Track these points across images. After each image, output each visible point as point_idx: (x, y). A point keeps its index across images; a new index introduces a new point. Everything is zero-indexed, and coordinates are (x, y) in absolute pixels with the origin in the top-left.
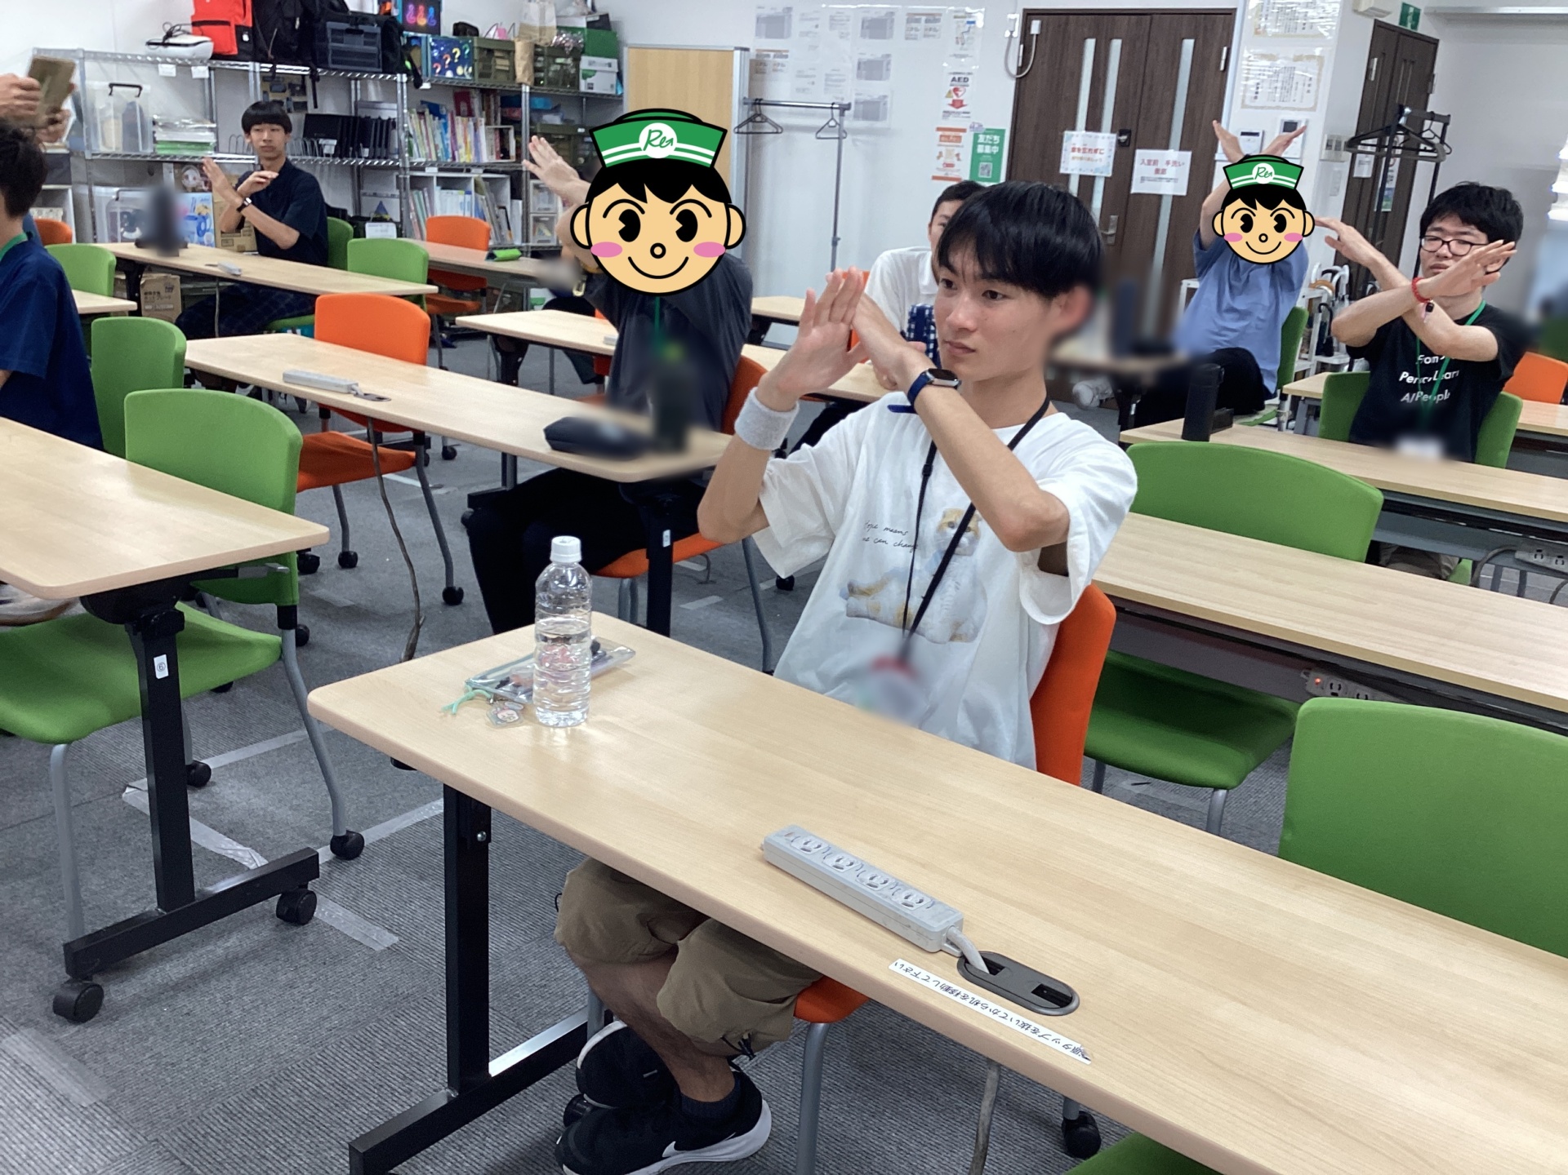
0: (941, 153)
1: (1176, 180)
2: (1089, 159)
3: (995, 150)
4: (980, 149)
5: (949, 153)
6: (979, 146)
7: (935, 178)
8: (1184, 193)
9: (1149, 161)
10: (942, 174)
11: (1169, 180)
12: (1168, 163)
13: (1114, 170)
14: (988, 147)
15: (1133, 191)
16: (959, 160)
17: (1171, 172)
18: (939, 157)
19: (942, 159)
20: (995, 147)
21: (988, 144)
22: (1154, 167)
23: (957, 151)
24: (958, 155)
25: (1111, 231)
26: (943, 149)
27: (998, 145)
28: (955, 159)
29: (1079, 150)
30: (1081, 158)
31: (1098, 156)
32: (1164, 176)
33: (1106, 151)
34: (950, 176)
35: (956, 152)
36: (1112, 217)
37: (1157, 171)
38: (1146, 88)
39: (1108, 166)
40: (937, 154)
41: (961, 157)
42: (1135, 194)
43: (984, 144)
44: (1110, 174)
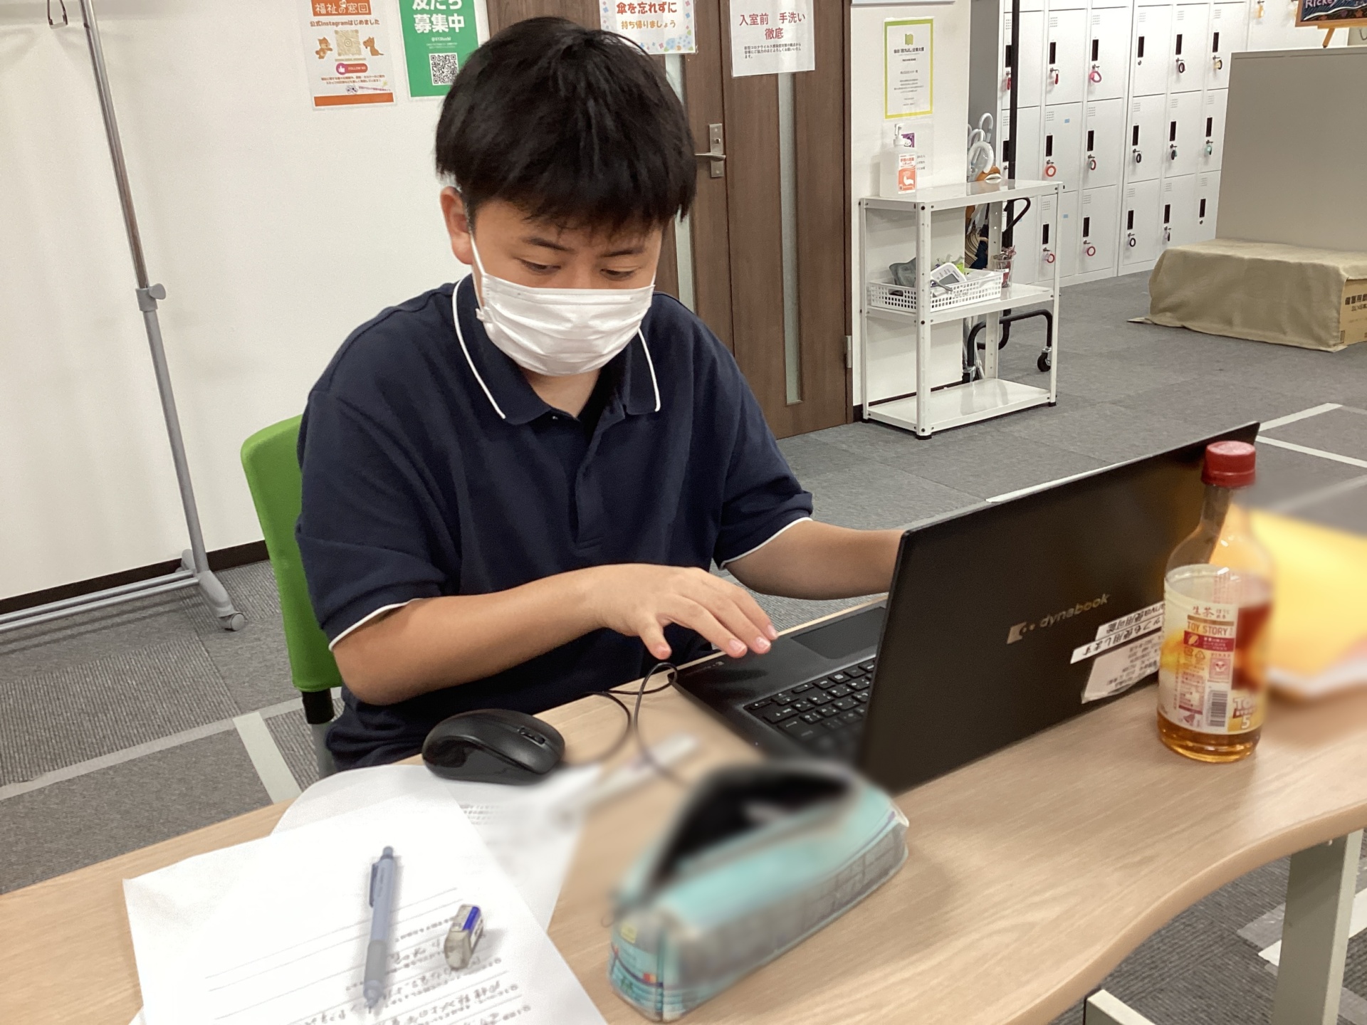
0: (323, 41)
1: (796, 46)
2: (652, 24)
3: (458, 22)
4: (422, 25)
5: (347, 42)
6: (418, 17)
7: (321, 101)
8: (813, 68)
9: (753, 17)
10: (341, 90)
11: (788, 47)
12: (783, 17)
13: (698, 42)
14: (439, 20)
15: (735, 74)
16: (375, 52)
17: (789, 32)
18: (321, 53)
19: (332, 58)
20: (456, 17)
21: (437, 11)
22: (765, 27)
23: (365, 32)
24: (370, 43)
25: (717, 152)
26: (328, 33)
27: (459, 12)
28: (366, 52)
29: (632, 7)
30: (639, 25)
31: (667, 16)
32: (782, 41)
33: (679, 6)
34: (360, 92)
35: (362, 38)
36: (711, 126)
37: (769, 34)
39: (689, 33)
40: (318, 48)
41: (376, 47)
42: (740, 78)
43: (430, 12)
44: (691, 48)
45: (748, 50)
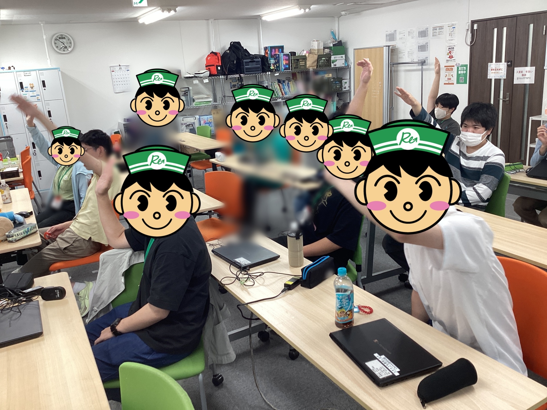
0: (446, 75)
1: (530, 78)
2: (497, 73)
3: (465, 72)
4: (459, 73)
5: (449, 75)
6: (459, 71)
7: (445, 84)
8: (533, 83)
9: (520, 72)
10: (447, 82)
11: (527, 78)
12: (526, 72)
13: (507, 76)
14: (462, 71)
15: (514, 83)
17: (528, 75)
19: (447, 77)
20: (465, 71)
21: (462, 70)
22: (522, 74)
23: (452, 74)
25: (507, 99)
26: (447, 73)
27: (465, 70)
28: (451, 76)
29: (494, 69)
30: (495, 73)
31: (501, 71)
32: (525, 77)
33: (503, 69)
34: (450, 83)
36: (507, 93)
37: (523, 75)
38: (517, 45)
39: (505, 75)
41: (453, 76)
43: (461, 70)
44: (505, 78)
45: (518, 78)
